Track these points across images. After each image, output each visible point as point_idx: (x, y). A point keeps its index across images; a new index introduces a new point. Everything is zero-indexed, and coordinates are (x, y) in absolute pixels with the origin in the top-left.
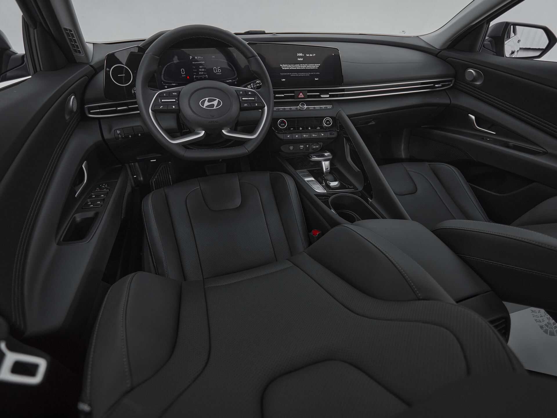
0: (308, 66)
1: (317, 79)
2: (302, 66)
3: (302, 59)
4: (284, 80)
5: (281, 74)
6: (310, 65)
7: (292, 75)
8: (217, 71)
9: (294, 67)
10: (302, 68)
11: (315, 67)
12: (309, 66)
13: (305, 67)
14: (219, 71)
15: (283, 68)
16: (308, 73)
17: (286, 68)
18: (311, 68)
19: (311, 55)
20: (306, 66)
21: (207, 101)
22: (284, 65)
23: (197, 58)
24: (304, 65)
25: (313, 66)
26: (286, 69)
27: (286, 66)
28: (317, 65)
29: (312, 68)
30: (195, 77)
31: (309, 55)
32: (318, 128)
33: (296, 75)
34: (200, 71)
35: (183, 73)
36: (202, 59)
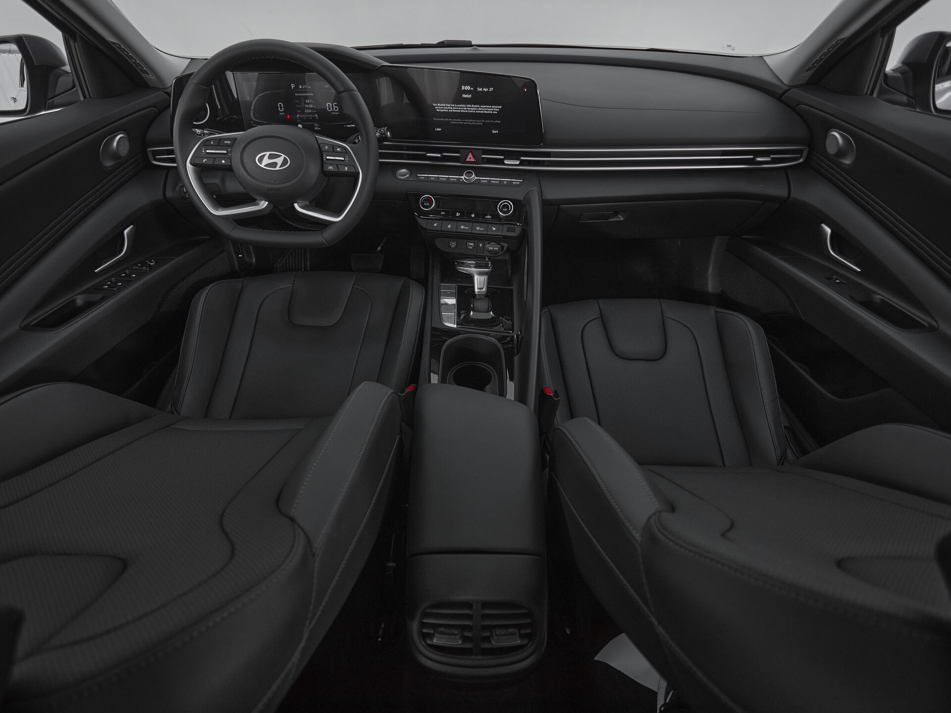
0: (480, 108)
1: (496, 132)
2: (469, 107)
3: (470, 96)
4: (440, 129)
5: (434, 119)
6: (484, 107)
7: (452, 123)
8: (333, 109)
9: (455, 108)
10: (470, 111)
11: (492, 111)
12: (482, 108)
13: (476, 111)
14: (336, 109)
15: (439, 109)
16: (480, 121)
17: (443, 109)
18: (485, 112)
19: (486, 90)
20: (476, 108)
21: (266, 157)
22: (439, 105)
23: (302, 87)
24: (473, 106)
25: (489, 108)
26: (442, 111)
27: (443, 106)
28: (496, 107)
29: (488, 112)
30: (299, 117)
31: (483, 89)
32: (488, 217)
33: (459, 122)
34: (307, 108)
35: (281, 109)
36: (309, 89)
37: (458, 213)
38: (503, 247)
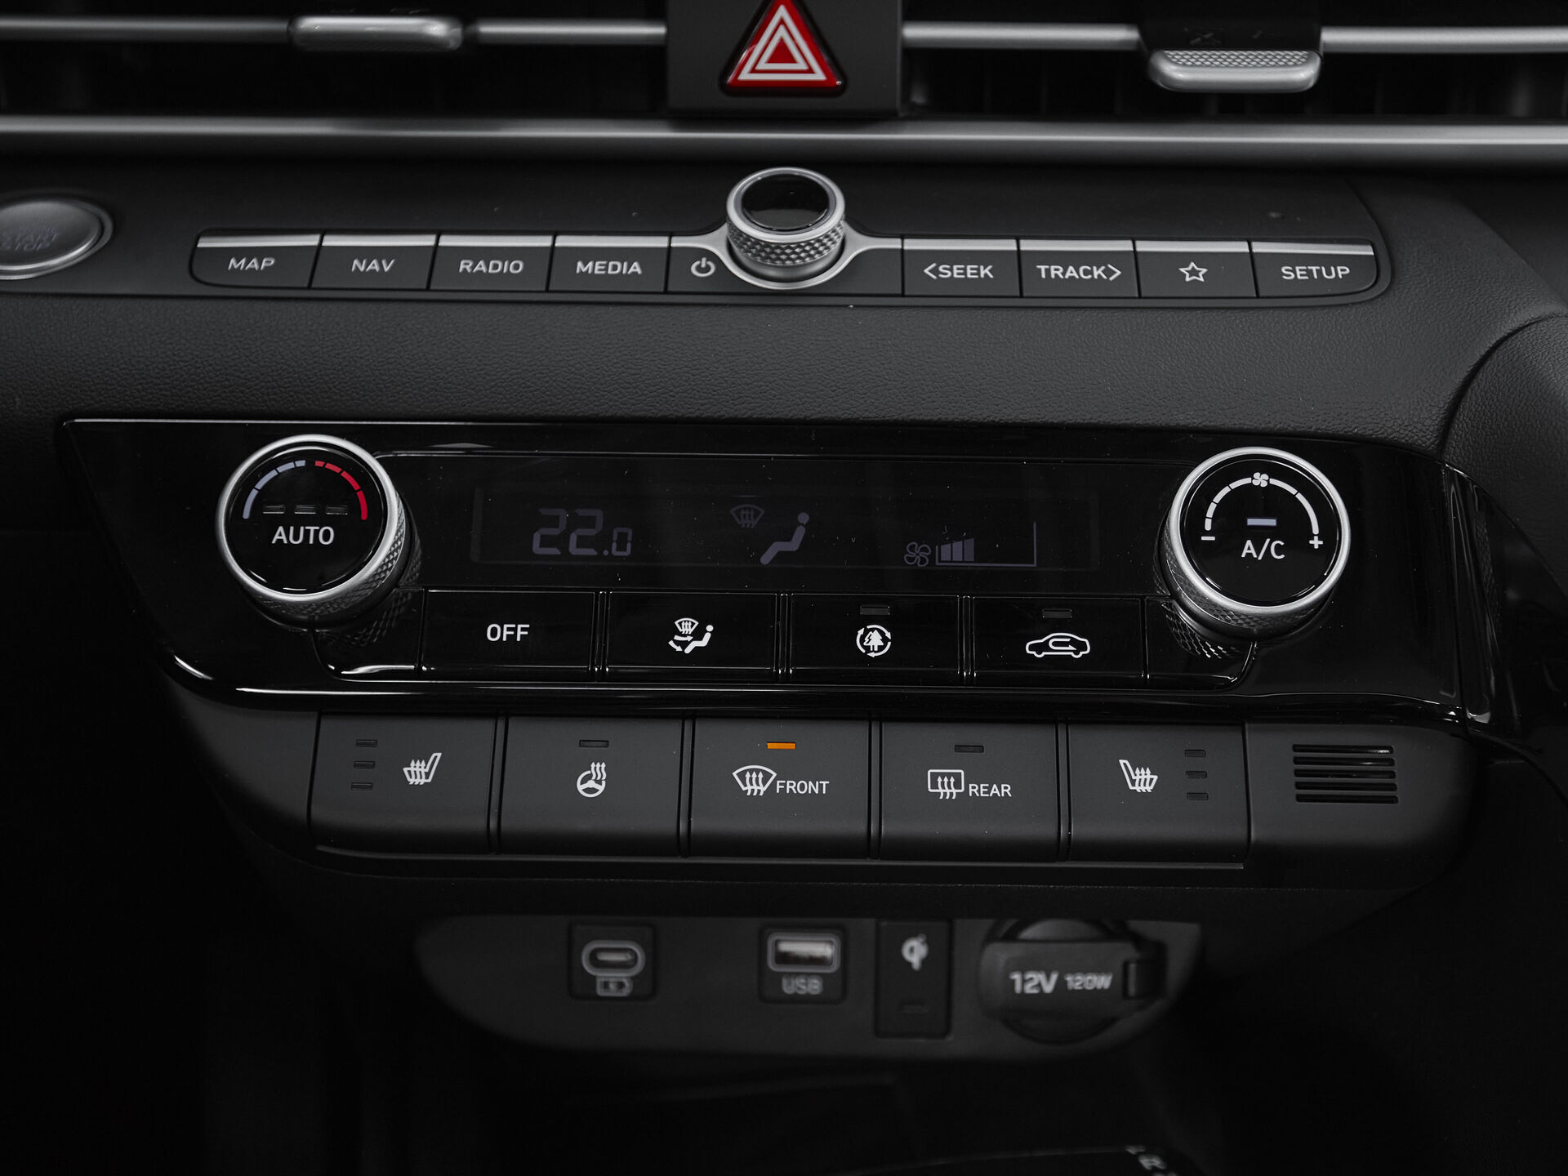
37: (686, 626)
38: (1154, 958)
